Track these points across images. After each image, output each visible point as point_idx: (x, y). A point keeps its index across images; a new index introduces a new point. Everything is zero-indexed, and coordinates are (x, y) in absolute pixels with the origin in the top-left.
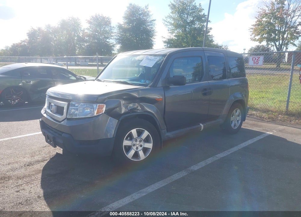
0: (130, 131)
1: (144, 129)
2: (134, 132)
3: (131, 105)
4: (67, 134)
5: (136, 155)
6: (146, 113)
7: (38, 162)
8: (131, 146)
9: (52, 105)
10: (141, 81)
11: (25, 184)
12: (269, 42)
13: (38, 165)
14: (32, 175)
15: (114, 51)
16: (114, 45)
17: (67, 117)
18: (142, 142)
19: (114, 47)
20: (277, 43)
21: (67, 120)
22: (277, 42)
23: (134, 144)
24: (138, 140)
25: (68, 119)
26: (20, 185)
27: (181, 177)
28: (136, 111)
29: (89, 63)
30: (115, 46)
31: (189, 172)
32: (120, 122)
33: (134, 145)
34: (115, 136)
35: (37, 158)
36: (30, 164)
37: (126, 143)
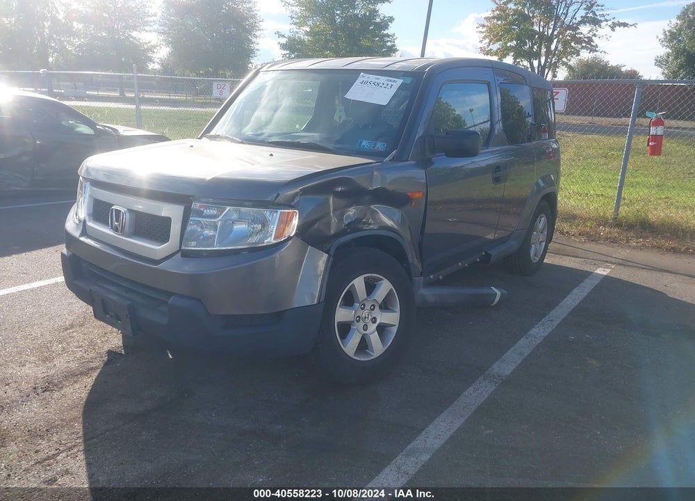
0: (351, 284)
1: (381, 277)
2: (359, 283)
3: (352, 212)
4: (181, 296)
5: (364, 345)
6: (383, 233)
7: (72, 376)
8: (353, 322)
9: (118, 212)
10: (361, 143)
11: (64, 454)
12: (518, 60)
13: (77, 386)
14: (71, 420)
15: (154, 63)
16: (155, 47)
17: (183, 248)
18: (377, 308)
19: (154, 52)
20: (536, 63)
21: (182, 256)
22: (536, 59)
23: (359, 317)
24: (368, 306)
25: (187, 255)
26: (49, 458)
27: (486, 396)
28: (361, 226)
29: (87, 93)
30: (155, 50)
31: (496, 383)
32: (332, 259)
33: (359, 319)
34: (322, 300)
35: (62, 364)
36: (49, 386)
37: (342, 314)
